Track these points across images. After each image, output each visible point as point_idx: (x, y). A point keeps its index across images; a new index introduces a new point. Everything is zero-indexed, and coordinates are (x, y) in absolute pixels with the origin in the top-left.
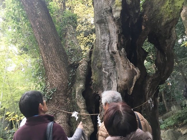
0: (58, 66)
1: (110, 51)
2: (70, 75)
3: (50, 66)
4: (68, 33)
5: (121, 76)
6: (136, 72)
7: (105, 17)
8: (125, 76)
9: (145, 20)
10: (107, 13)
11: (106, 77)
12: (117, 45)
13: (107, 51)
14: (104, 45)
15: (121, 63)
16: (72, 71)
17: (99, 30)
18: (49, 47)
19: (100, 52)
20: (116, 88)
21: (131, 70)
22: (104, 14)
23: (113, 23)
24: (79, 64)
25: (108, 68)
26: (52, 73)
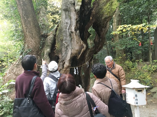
0: (34, 35)
1: (70, 31)
2: (41, 42)
3: (28, 34)
4: (41, 12)
5: (74, 48)
6: (84, 46)
7: (70, 7)
8: (77, 48)
9: (93, 13)
10: (72, 5)
11: (65, 47)
12: (75, 28)
13: (68, 31)
14: (66, 26)
15: (76, 40)
16: (43, 39)
17: (64, 15)
18: (29, 21)
19: (63, 30)
20: (70, 54)
21: (81, 45)
22: (69, 5)
23: (74, 12)
24: (48, 35)
25: (67, 41)
26: (29, 39)
